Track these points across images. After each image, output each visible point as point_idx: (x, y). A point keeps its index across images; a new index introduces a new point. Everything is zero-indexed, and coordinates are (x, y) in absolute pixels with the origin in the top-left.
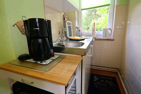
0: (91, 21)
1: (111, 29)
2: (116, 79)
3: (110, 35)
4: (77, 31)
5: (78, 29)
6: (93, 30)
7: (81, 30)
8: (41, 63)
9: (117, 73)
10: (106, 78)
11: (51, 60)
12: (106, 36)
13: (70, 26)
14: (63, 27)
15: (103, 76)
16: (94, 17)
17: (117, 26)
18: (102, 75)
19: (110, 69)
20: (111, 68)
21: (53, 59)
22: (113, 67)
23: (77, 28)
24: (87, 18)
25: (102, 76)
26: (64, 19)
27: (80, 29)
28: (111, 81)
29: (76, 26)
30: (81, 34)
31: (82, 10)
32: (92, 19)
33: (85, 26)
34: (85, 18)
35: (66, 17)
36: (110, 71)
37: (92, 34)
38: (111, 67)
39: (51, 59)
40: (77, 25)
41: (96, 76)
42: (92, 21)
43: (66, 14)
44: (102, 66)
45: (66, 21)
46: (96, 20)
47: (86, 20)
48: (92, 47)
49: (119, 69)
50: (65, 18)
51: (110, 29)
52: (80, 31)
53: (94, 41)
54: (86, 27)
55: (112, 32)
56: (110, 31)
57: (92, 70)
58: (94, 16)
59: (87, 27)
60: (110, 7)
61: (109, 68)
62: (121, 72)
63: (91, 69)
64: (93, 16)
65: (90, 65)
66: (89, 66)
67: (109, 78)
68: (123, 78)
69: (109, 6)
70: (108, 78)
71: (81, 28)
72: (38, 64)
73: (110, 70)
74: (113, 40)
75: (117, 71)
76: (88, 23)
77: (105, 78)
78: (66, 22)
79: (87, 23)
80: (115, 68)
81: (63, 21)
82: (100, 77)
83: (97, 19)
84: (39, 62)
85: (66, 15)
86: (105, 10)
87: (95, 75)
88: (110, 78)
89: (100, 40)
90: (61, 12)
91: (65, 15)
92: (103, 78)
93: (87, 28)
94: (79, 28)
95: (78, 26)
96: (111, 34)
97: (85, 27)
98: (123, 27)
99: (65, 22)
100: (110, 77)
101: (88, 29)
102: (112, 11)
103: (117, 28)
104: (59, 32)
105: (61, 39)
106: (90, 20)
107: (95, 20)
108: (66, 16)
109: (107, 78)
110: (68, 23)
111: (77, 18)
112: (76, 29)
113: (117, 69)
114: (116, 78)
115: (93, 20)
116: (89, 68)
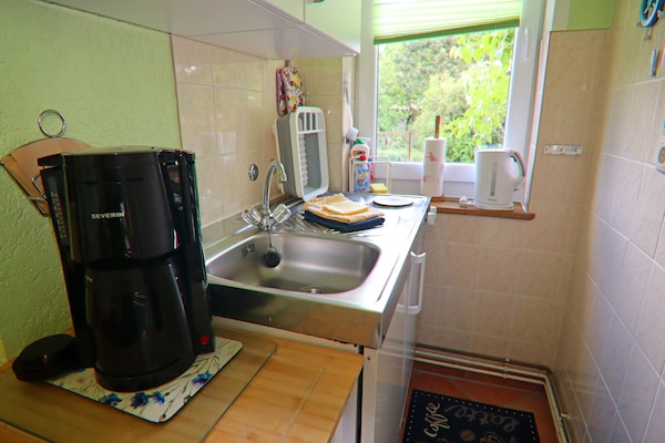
0: (429, 79)
1: (522, 155)
2: (535, 429)
3: (516, 186)
4: (349, 156)
5: (356, 147)
6: (432, 158)
7: (367, 155)
8: (136, 412)
9: (542, 389)
10: (489, 419)
11: (195, 382)
12: (493, 194)
13: (311, 131)
14: (273, 136)
15: (474, 404)
16: (443, 59)
17: (551, 145)
18: (467, 402)
19: (506, 369)
20: (512, 363)
21: (203, 372)
22: (525, 361)
23: (348, 141)
24: (407, 63)
25: (465, 409)
26: (282, 95)
27: (365, 146)
28: (512, 438)
29: (345, 132)
30: (368, 175)
31: (378, 41)
32: (431, 67)
33: (395, 103)
34: (398, 61)
35: (292, 83)
36: (505, 376)
37: (422, 175)
38: (515, 358)
39: (193, 372)
40: (348, 126)
41: (436, 409)
42: (433, 78)
43: (292, 63)
44: (469, 350)
45: (291, 104)
46: (452, 74)
47: (401, 74)
48: (420, 265)
49: (552, 369)
50: (289, 87)
51: (516, 157)
52: (363, 159)
53: (432, 223)
54: (400, 108)
55: (524, 174)
56: (513, 168)
57: (421, 372)
58: (443, 50)
59: (405, 108)
60: (521, 33)
61: (502, 361)
62: (562, 387)
63: (415, 362)
64: (436, 52)
65: (412, 344)
66: (407, 349)
67: (503, 419)
68: (569, 424)
69: (517, 29)
70: (497, 420)
71: (370, 144)
72: (122, 411)
73: (509, 373)
74: (531, 217)
75: (543, 380)
76: (409, 91)
77: (484, 421)
78: (295, 108)
79: (403, 90)
80: (532, 362)
81: (278, 103)
82: (457, 415)
83: (455, 67)
84: (125, 401)
85: (294, 73)
86: (494, 42)
87: (435, 399)
88: (507, 421)
89: (465, 212)
90: (266, 59)
91: (288, 70)
92: (471, 417)
93: (407, 116)
94: (359, 142)
95: (356, 131)
96: (518, 184)
97: (395, 107)
98: (579, 151)
99: (286, 112)
100: (505, 415)
101: (410, 119)
102: (528, 60)
103: (548, 154)
104: (256, 168)
105: (263, 216)
106: (424, 72)
107: (446, 73)
108: (294, 78)
109: (494, 417)
110: (301, 116)
111: (349, 86)
112: (346, 147)
113: (541, 368)
114: (537, 422)
115: (437, 76)
116: (404, 356)
